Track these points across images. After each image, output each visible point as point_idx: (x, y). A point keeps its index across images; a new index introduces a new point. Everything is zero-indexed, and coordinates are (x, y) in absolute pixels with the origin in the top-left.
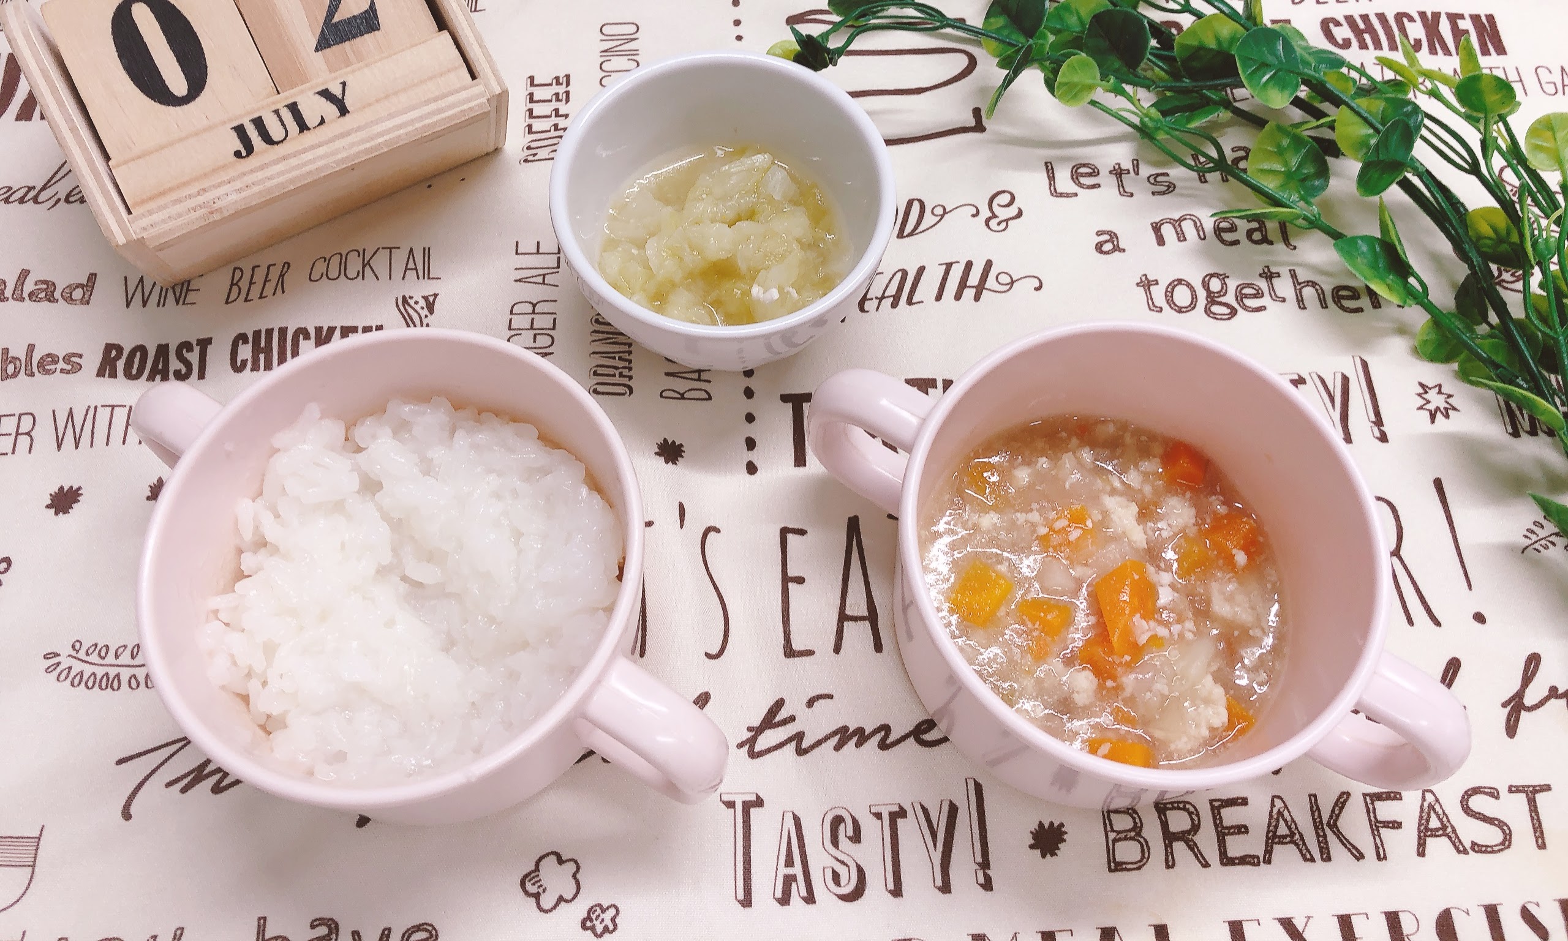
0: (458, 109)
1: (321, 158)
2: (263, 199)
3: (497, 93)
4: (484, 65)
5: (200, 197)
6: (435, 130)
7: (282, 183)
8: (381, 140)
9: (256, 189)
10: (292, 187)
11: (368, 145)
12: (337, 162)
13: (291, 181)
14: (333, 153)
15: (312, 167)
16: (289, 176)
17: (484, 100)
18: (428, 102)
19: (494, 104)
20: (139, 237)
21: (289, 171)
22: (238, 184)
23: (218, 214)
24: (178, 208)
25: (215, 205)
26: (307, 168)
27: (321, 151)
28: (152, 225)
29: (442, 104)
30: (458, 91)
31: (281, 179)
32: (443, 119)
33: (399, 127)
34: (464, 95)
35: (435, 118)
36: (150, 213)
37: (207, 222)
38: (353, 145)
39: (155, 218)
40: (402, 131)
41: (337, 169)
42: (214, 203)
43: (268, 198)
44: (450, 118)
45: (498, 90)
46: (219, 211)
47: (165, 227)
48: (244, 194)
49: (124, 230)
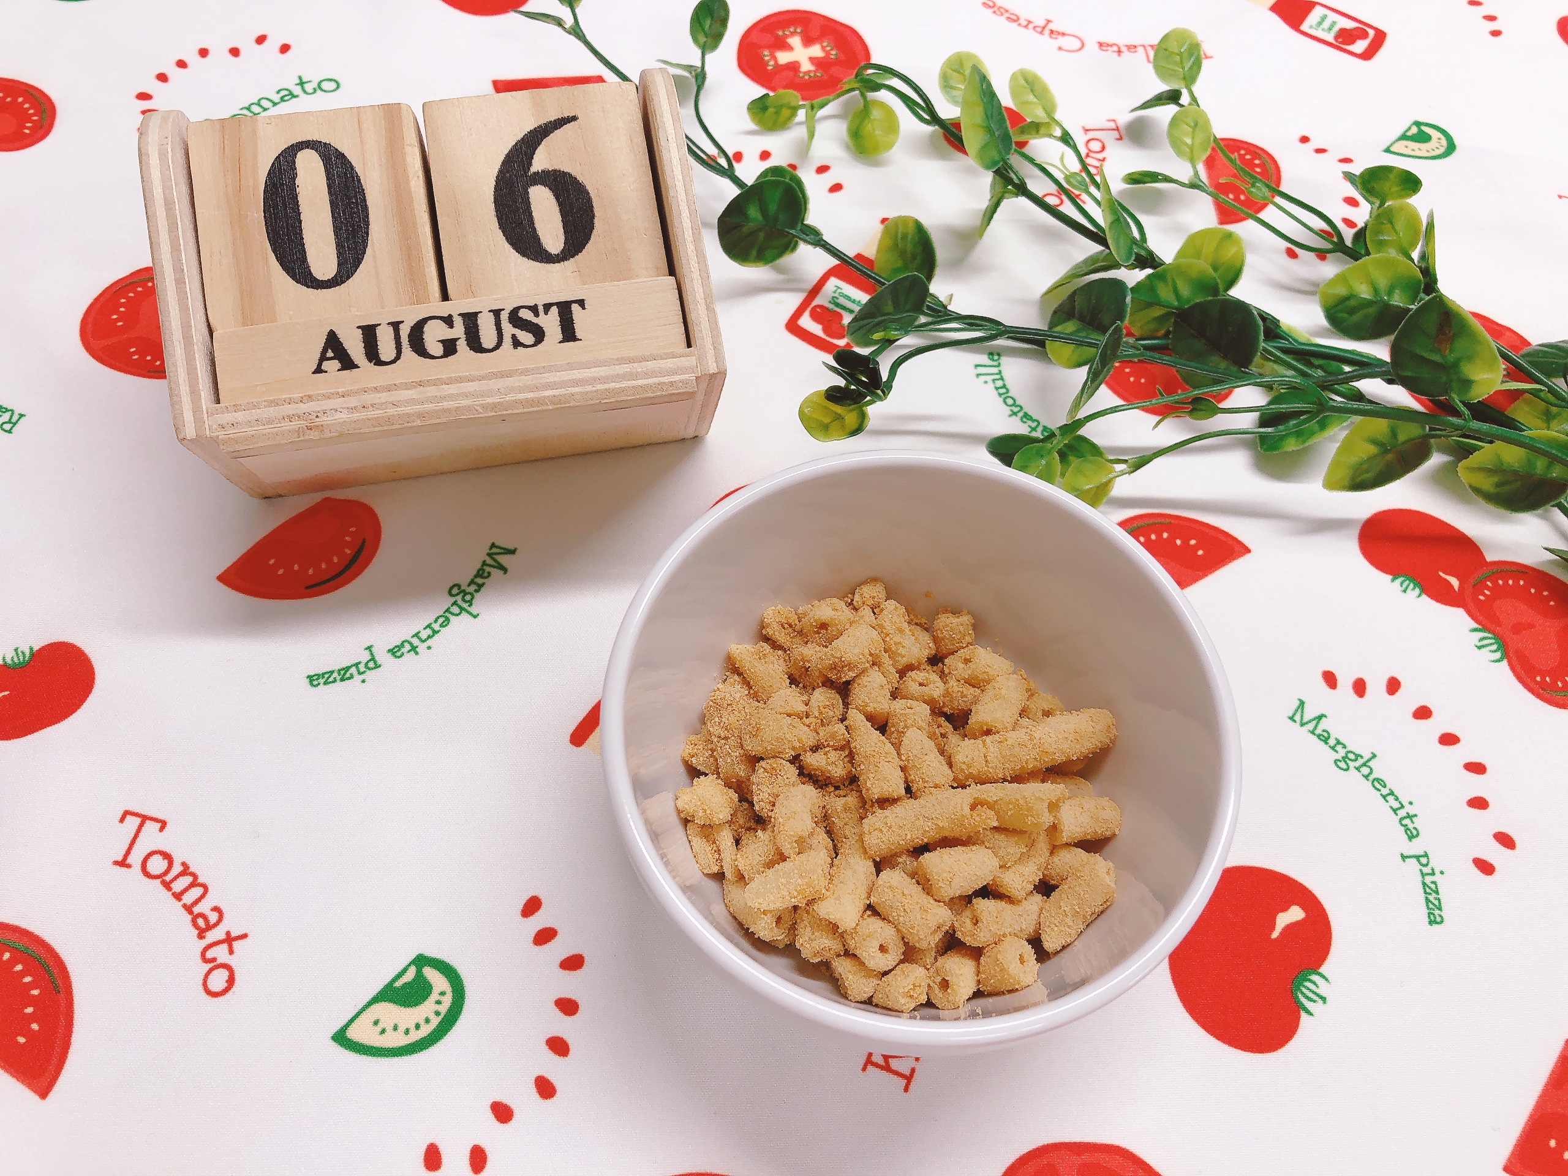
0: (656, 380)
1: (466, 396)
2: (381, 428)
3: (711, 372)
4: (704, 332)
5: (302, 404)
6: (622, 399)
7: (408, 415)
8: (548, 393)
9: (373, 413)
10: (418, 423)
11: (530, 395)
12: (483, 406)
13: (421, 415)
14: (483, 395)
15: (452, 404)
17: (691, 377)
18: (621, 361)
19: (703, 385)
20: (211, 434)
22: (353, 401)
23: (316, 433)
24: (272, 411)
25: (317, 419)
26: (446, 404)
27: (470, 387)
28: (233, 424)
29: (638, 367)
30: (664, 356)
31: (408, 409)
32: (633, 387)
33: (576, 383)
34: (670, 363)
35: (624, 384)
36: (236, 408)
37: (302, 437)
38: (511, 390)
39: (240, 416)
40: (577, 389)
41: (482, 416)
42: (317, 417)
43: (386, 428)
45: (713, 369)
46: (320, 428)
47: (250, 431)
48: (356, 416)
49: (198, 420)
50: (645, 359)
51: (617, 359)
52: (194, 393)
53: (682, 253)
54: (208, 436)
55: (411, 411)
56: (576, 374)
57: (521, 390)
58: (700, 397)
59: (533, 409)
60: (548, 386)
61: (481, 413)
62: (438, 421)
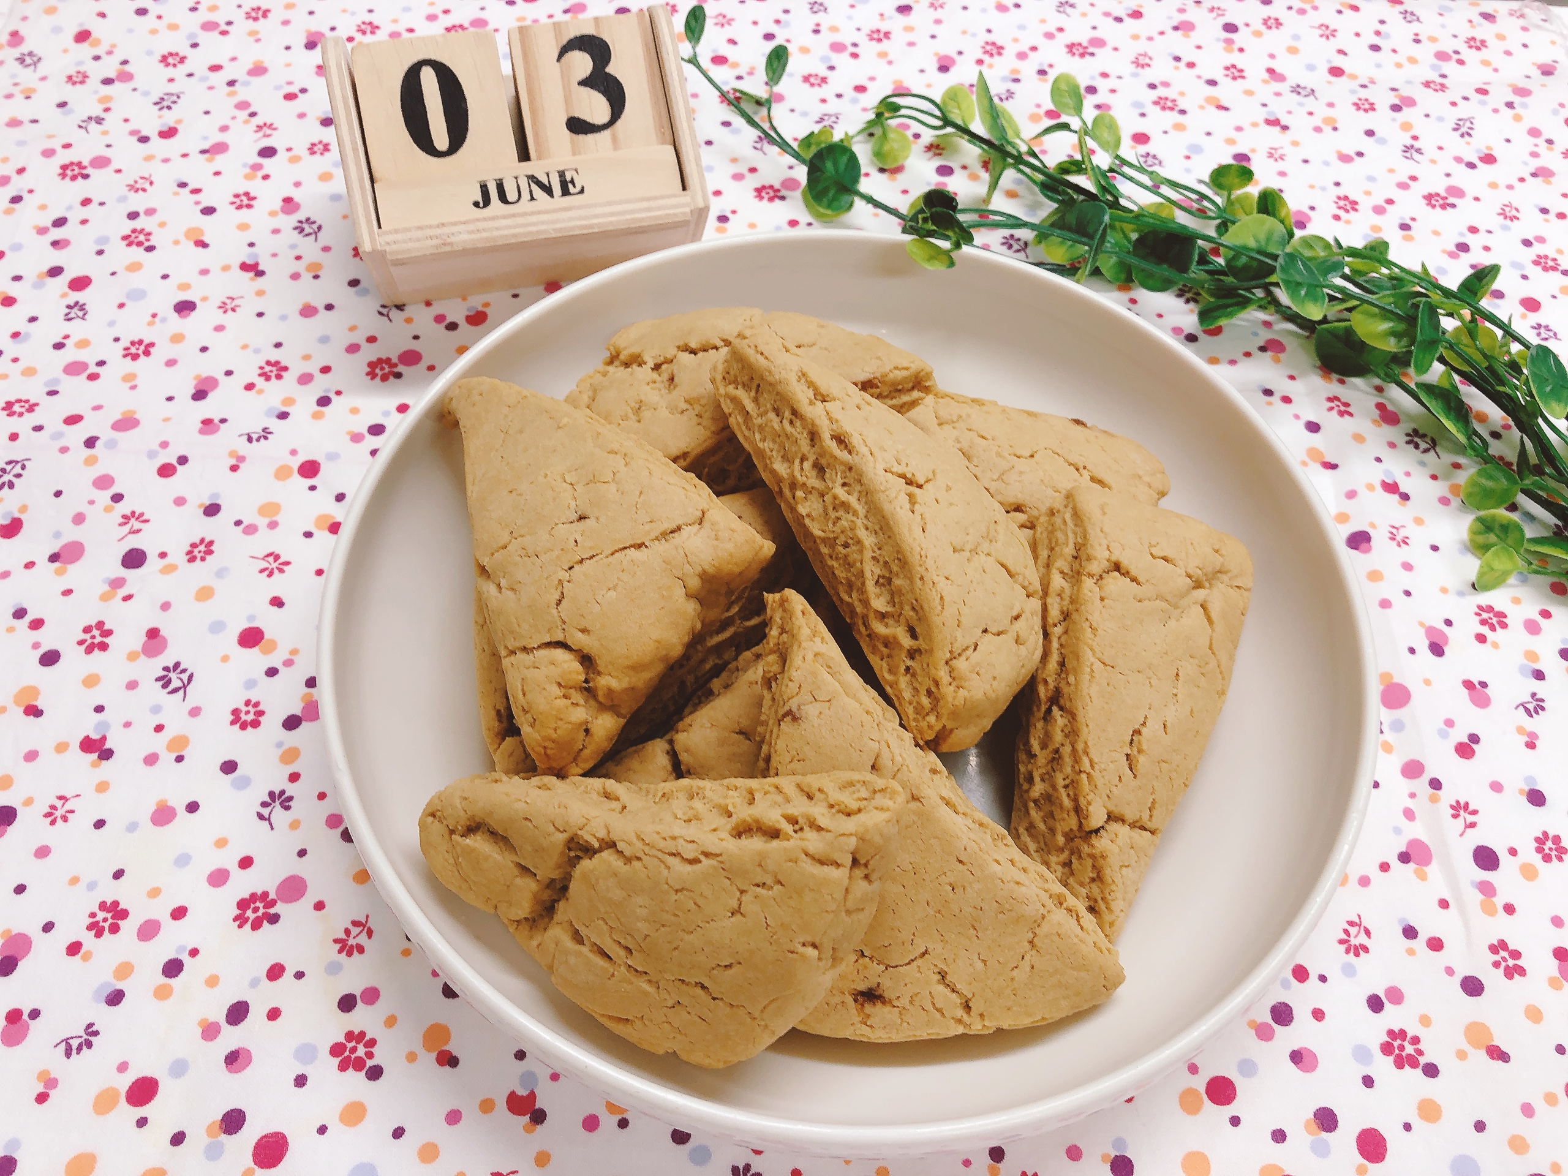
0: (665, 212)
1: (543, 223)
2: (489, 245)
3: (700, 209)
4: (694, 180)
7: (506, 236)
8: (595, 221)
9: (484, 235)
10: (513, 241)
11: (586, 222)
12: (554, 230)
13: (515, 236)
14: (553, 222)
15: (534, 229)
16: (513, 231)
17: (687, 210)
18: (642, 200)
19: (695, 215)
20: (382, 250)
21: (515, 227)
22: (471, 227)
23: (449, 247)
24: (420, 234)
25: (449, 239)
27: (545, 217)
28: (394, 243)
29: (653, 204)
30: (669, 197)
31: (506, 232)
32: (650, 217)
33: (612, 214)
34: (673, 201)
35: (643, 215)
36: (396, 231)
37: (439, 251)
38: (571, 219)
39: (399, 237)
40: (614, 219)
42: (448, 237)
43: (493, 244)
44: (657, 218)
45: (701, 205)
46: (451, 244)
47: (405, 246)
48: (473, 236)
49: (373, 240)
50: (656, 198)
52: (369, 222)
53: (679, 129)
60: (596, 216)
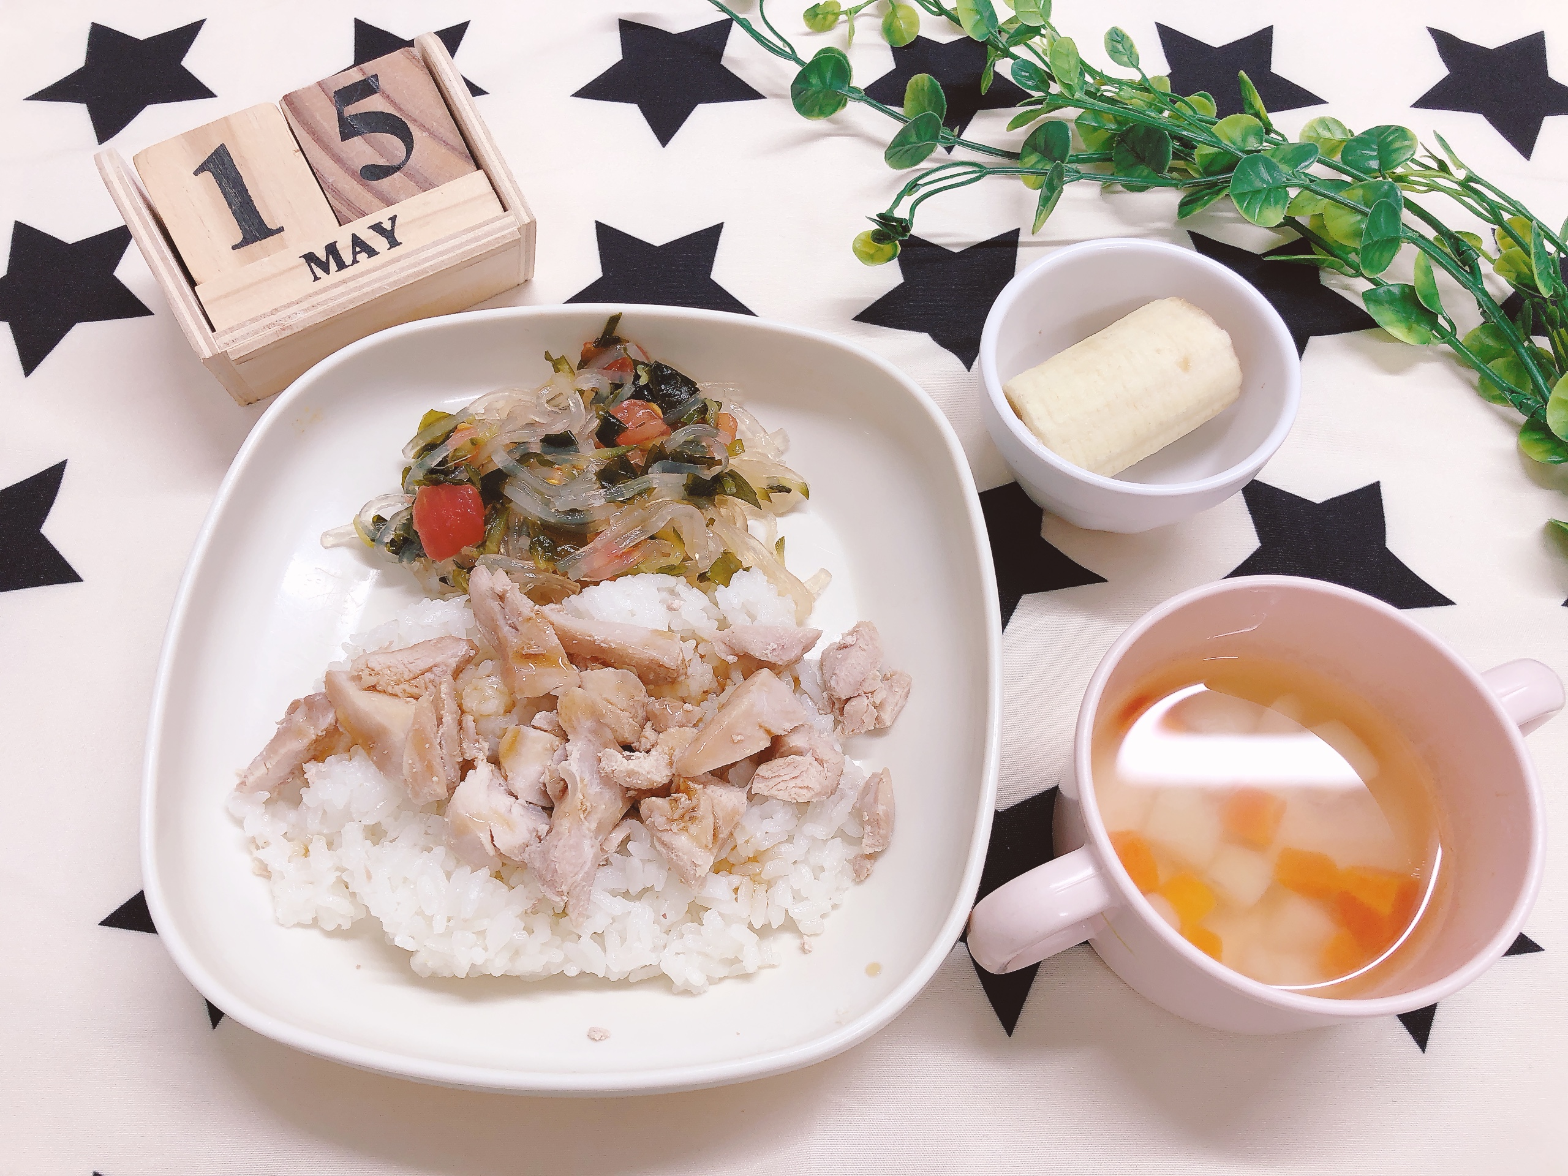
51: (464, 231)
54: (220, 352)
55: (344, 301)
56: (441, 248)
57: (409, 267)
58: (523, 241)
59: (420, 278)
61: (388, 289)
62: (363, 302)
